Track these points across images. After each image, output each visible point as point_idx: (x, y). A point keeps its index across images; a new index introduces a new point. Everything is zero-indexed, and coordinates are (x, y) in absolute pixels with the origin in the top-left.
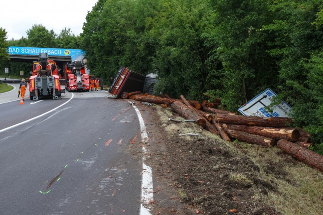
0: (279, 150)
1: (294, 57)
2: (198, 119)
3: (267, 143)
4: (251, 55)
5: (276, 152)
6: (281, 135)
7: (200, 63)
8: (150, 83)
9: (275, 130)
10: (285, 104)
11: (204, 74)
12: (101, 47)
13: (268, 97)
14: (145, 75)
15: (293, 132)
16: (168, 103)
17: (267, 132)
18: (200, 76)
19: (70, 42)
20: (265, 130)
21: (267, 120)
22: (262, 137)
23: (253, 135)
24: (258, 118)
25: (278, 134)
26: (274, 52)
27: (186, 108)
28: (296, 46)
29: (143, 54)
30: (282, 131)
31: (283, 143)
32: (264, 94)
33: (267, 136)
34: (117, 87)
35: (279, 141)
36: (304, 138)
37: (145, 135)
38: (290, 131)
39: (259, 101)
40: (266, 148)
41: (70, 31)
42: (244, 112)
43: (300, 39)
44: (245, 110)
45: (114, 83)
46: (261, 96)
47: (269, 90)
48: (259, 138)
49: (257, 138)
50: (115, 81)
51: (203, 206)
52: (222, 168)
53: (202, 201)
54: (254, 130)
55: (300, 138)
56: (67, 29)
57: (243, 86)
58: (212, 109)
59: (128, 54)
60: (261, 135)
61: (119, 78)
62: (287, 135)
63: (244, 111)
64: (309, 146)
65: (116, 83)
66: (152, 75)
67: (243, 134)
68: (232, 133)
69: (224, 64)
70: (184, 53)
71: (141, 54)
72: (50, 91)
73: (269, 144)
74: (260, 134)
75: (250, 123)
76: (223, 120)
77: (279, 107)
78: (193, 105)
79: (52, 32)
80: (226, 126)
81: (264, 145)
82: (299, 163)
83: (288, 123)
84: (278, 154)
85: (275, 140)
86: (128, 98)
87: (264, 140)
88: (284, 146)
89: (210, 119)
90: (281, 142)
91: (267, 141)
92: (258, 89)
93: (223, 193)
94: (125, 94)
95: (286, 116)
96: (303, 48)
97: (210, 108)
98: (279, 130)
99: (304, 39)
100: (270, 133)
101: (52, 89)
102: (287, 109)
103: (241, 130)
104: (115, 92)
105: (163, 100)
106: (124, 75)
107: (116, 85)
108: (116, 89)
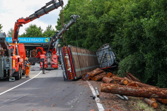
12: (69, 33)
19: (51, 34)
34: (70, 69)
41: (52, 27)
56: (50, 26)
59: (89, 37)
61: (65, 60)
65: (66, 66)
72: (7, 73)
79: (40, 28)
86: (90, 80)
101: (9, 70)
104: (72, 76)
105: (149, 92)
106: (67, 55)
107: (67, 69)
108: (70, 73)
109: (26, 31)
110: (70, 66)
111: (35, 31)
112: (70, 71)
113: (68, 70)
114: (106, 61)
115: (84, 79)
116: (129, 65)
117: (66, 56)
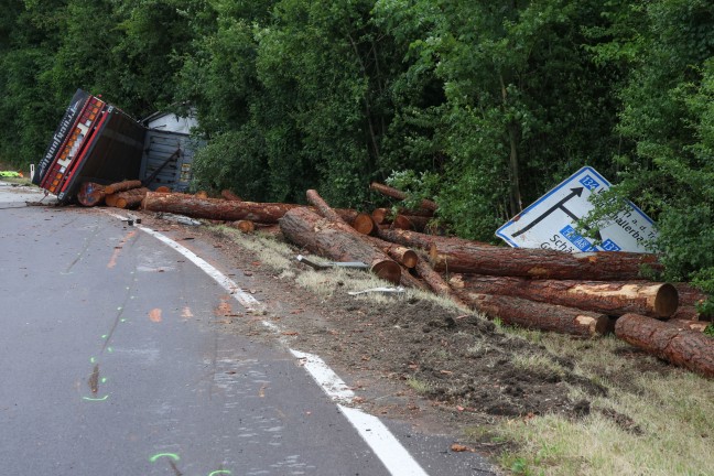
0: (622, 344)
1: (660, 72)
2: (376, 262)
3: (587, 328)
4: (533, 62)
5: (613, 348)
6: (626, 300)
7: (362, 83)
8: (165, 149)
9: (610, 289)
10: (635, 215)
11: (376, 118)
13: (586, 193)
14: (147, 123)
15: (660, 290)
16: (256, 217)
17: (586, 294)
18: (362, 124)
20: (582, 289)
21: (585, 261)
22: (570, 311)
23: (546, 306)
24: (557, 254)
25: (617, 297)
26: (604, 53)
27: (332, 231)
28: (665, 41)
29: (140, 45)
30: (628, 291)
31: (631, 322)
32: (575, 183)
33: (585, 305)
34: (65, 164)
35: (621, 319)
36: (690, 310)
37: (246, 299)
38: (652, 290)
39: (560, 205)
40: (584, 339)
42: (514, 240)
43: (675, 23)
44: (519, 233)
45: (52, 150)
46: (565, 191)
47: (587, 172)
48: (562, 312)
49: (558, 313)
50: (55, 145)
51: (470, 399)
52: (489, 352)
53: (467, 392)
54: (548, 292)
55: (679, 310)
57: (509, 158)
58: (409, 235)
60: (568, 306)
61: (72, 132)
62: (642, 301)
63: (514, 235)
64: (703, 328)
65: (61, 151)
66: (169, 123)
67: (515, 303)
68: (479, 302)
69: (448, 87)
70: (304, 49)
71: (131, 46)
73: (593, 329)
74: (567, 303)
75: (534, 271)
76: (454, 262)
77: (619, 222)
78: (352, 223)
80: (462, 284)
81: (579, 333)
82: (675, 371)
83: (645, 269)
84: (619, 352)
85: (609, 317)
86: (102, 203)
87: (579, 318)
88: (635, 329)
89: (410, 263)
90: (626, 322)
91: (586, 320)
92: (556, 169)
93: (502, 388)
94: (93, 190)
95: (641, 249)
96: (683, 47)
97: (401, 232)
98: (620, 288)
99: (687, 21)
100: (596, 297)
102: (643, 228)
103: (508, 294)
104: (56, 183)
105: (241, 208)
106: (88, 123)
107: (59, 157)
108: (58, 172)
110: (72, 154)
112: (62, 170)
113: (60, 162)
114: (169, 182)
115: (85, 202)
117: (84, 123)
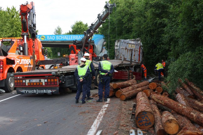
109: (72, 28)
111: (81, 28)
112: (46, 81)
116: (186, 69)
